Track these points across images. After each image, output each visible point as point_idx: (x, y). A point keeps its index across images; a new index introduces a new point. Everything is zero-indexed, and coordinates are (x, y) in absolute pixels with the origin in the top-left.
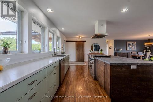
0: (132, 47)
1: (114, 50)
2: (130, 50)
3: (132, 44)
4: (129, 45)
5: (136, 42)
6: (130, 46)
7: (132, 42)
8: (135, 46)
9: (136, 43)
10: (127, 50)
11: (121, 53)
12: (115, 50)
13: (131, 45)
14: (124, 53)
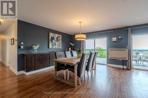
0: (57, 43)
1: (19, 47)
2: (54, 47)
3: (57, 38)
4: (53, 38)
5: (61, 36)
6: (54, 41)
7: (57, 35)
8: (61, 41)
9: (61, 38)
10: (48, 47)
11: (35, 55)
12: (22, 47)
13: (55, 39)
14: (43, 55)
